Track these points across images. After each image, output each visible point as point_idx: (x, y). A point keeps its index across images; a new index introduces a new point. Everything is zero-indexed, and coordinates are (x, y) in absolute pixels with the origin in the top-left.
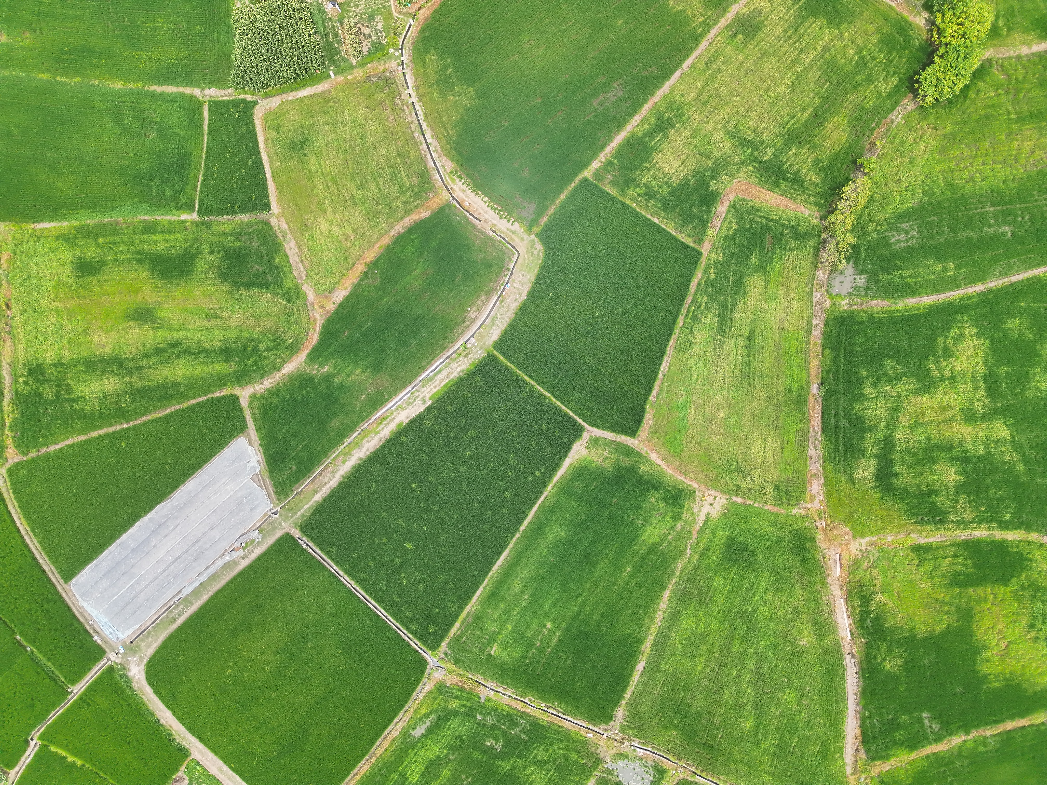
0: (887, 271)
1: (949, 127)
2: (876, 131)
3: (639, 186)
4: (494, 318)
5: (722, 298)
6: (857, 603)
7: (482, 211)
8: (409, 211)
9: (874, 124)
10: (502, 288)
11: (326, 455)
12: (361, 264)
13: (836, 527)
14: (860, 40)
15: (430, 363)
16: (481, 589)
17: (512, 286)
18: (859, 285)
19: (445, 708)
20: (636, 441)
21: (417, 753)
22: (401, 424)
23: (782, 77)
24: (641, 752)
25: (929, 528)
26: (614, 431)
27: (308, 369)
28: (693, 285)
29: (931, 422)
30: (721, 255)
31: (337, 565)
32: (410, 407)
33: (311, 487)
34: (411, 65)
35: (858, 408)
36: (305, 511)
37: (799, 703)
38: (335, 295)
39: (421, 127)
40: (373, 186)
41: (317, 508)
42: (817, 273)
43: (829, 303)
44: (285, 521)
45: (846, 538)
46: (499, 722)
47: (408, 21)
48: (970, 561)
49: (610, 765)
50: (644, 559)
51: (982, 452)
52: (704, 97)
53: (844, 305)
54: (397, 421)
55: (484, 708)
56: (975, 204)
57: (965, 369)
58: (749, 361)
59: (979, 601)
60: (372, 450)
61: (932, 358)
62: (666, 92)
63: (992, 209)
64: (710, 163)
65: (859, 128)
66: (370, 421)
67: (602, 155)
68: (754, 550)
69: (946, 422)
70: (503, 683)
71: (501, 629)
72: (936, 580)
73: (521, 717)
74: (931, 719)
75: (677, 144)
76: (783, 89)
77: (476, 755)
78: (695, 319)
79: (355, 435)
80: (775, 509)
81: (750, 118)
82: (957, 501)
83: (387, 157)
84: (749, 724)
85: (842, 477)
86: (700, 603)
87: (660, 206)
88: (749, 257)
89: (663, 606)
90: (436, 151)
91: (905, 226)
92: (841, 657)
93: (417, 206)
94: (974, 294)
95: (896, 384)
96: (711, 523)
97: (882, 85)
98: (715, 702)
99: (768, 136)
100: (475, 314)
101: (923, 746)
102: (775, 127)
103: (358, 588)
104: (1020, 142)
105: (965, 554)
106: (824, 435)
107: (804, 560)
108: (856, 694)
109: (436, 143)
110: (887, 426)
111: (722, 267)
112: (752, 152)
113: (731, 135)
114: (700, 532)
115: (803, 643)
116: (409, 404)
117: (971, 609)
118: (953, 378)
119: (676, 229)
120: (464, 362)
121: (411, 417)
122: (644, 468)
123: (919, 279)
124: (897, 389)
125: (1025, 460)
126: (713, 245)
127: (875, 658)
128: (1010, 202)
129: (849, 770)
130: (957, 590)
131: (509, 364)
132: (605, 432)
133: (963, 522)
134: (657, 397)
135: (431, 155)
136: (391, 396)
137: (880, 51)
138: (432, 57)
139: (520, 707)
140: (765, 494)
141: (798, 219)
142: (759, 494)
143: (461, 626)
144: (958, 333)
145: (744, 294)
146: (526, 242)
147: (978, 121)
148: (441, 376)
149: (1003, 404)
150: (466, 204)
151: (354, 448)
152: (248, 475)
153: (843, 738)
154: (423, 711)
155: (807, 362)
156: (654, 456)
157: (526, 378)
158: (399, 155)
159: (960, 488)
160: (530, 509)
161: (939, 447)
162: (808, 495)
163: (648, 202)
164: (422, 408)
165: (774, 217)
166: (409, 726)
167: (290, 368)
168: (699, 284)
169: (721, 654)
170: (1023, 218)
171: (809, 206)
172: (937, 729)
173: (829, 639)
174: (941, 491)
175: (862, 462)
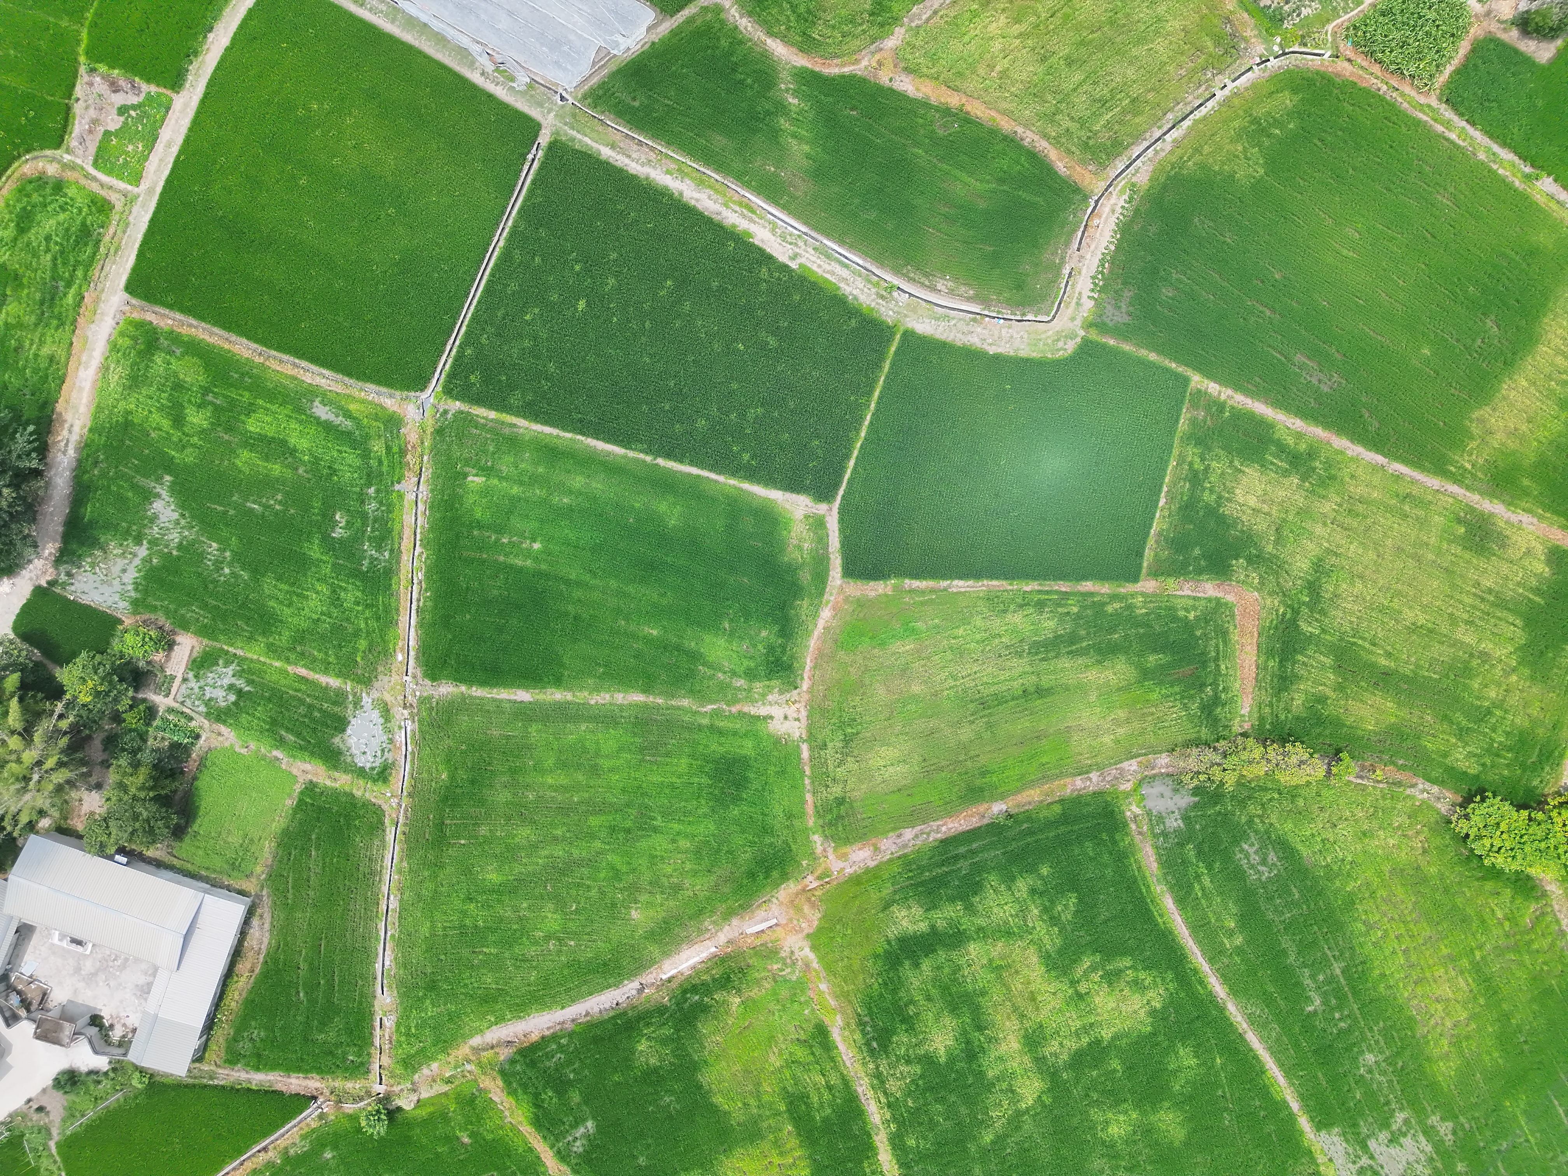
0: (1200, 853)
1: (1433, 870)
2: (1391, 767)
3: (1203, 460)
4: (948, 318)
5: (1083, 633)
6: (716, 972)
7: (1093, 247)
8: (1058, 143)
9: (1401, 762)
10: (994, 315)
11: (669, 144)
12: (960, 100)
13: (813, 905)
14: (1513, 700)
15: (851, 247)
16: (555, 431)
17: (1002, 327)
18: (1166, 821)
19: (367, 437)
20: (839, 582)
21: (290, 417)
22: (750, 235)
23: (1425, 608)
24: (400, 737)
25: (858, 1036)
26: (843, 546)
27: (784, 75)
28: (1088, 586)
29: (1009, 989)
30: (1144, 611)
31: (519, 212)
32: (779, 240)
33: (619, 136)
34: (1266, 74)
35: (993, 879)
36: (580, 141)
37: (548, 938)
38: (903, 77)
39: (1184, 119)
40: (1078, 77)
41: (590, 156)
42: (1164, 755)
43: (1127, 787)
44: (556, 116)
45: (803, 925)
46: (375, 520)
47: (1327, 49)
48: (829, 1111)
49: (366, 700)
50: (678, 648)
51: (990, 1074)
52: (1360, 508)
53: (1131, 810)
54: (753, 228)
55: (387, 492)
56: (1337, 944)
57: (1099, 1010)
58: (1006, 702)
59: (776, 1144)
60: (699, 207)
61: (1098, 958)
62: (1349, 453)
63: (1338, 971)
64: (1270, 548)
65: (1388, 742)
66: (739, 190)
67: (1229, 392)
68: (742, 799)
69: (1015, 1009)
70: (432, 507)
71: (506, 479)
72: (787, 1073)
73: (392, 551)
74: (587, 1136)
75: (1282, 493)
76: (1410, 615)
77: (317, 504)
78: (1040, 605)
79: (713, 175)
80: (810, 809)
81: (1352, 584)
82: (908, 1062)
83: (1125, 84)
84: (493, 876)
85: (887, 890)
86: (642, 750)
87: (1185, 498)
88: (1155, 651)
89: (620, 698)
90: (1156, 152)
91: (1272, 857)
92: (633, 974)
93: (1069, 152)
94: (1209, 987)
95: (1043, 920)
96: (760, 726)
97: (1460, 753)
98: (509, 818)
99: (1335, 618)
100: (943, 288)
101: (545, 1138)
102: (1351, 622)
103: (496, 254)
104: (1445, 977)
105: (839, 1101)
106: (936, 844)
107: (752, 875)
108: (587, 1014)
109: (1168, 148)
110: (980, 929)
111: (1127, 617)
112: (1304, 603)
113: (1318, 566)
114: (742, 715)
115: (634, 914)
116: (783, 237)
117: (763, 1138)
118: (1080, 996)
119: (1159, 534)
120: (869, 295)
121: (765, 247)
122: (804, 604)
123: (1203, 901)
124: (1039, 925)
125: (1000, 1140)
126: (1154, 595)
127: (648, 1025)
128: (1355, 993)
129: (476, 1041)
130: (783, 1108)
131: (888, 362)
132: (837, 532)
133: (883, 1082)
134: (912, 591)
135: (1148, 148)
136: (784, 208)
137: (1508, 734)
138: (1287, 100)
139: (406, 544)
140: (827, 786)
141: (1232, 700)
142: (822, 778)
143: (492, 420)
144: (1146, 983)
145: (1099, 662)
146: (1071, 325)
147: (1454, 907)
148: (838, 269)
149: (1067, 1081)
150: (1096, 222)
151: (692, 179)
152: (605, 41)
153: (520, 1018)
154: (352, 407)
155: (1032, 784)
156: (826, 614)
157: (876, 394)
158: (1133, 101)
159: (928, 1060)
160: (692, 463)
161: (976, 1012)
162: (847, 849)
163: (1185, 480)
164: (783, 258)
165: (1223, 667)
166: (324, 395)
167: (778, 48)
168: (1092, 594)
169: (579, 803)
170: (1340, 1019)
171: (1256, 709)
172: (575, 1149)
173: (653, 949)
174: (915, 1036)
175: (917, 911)
